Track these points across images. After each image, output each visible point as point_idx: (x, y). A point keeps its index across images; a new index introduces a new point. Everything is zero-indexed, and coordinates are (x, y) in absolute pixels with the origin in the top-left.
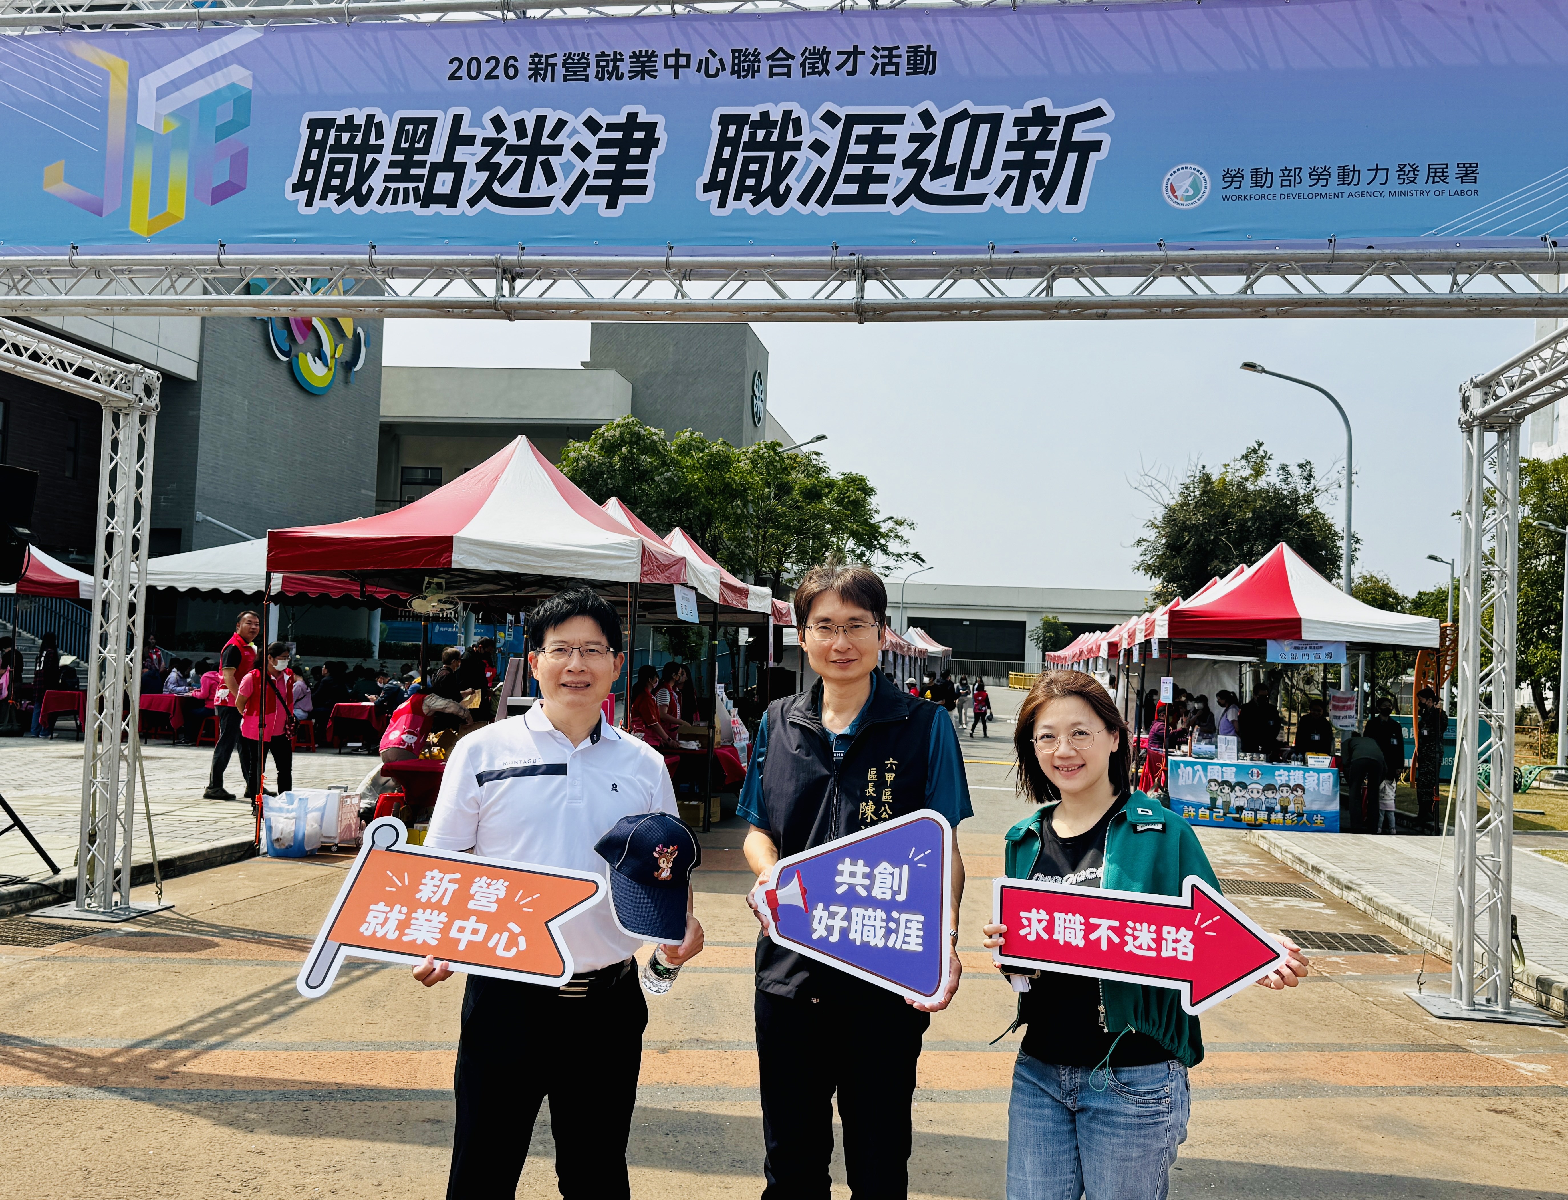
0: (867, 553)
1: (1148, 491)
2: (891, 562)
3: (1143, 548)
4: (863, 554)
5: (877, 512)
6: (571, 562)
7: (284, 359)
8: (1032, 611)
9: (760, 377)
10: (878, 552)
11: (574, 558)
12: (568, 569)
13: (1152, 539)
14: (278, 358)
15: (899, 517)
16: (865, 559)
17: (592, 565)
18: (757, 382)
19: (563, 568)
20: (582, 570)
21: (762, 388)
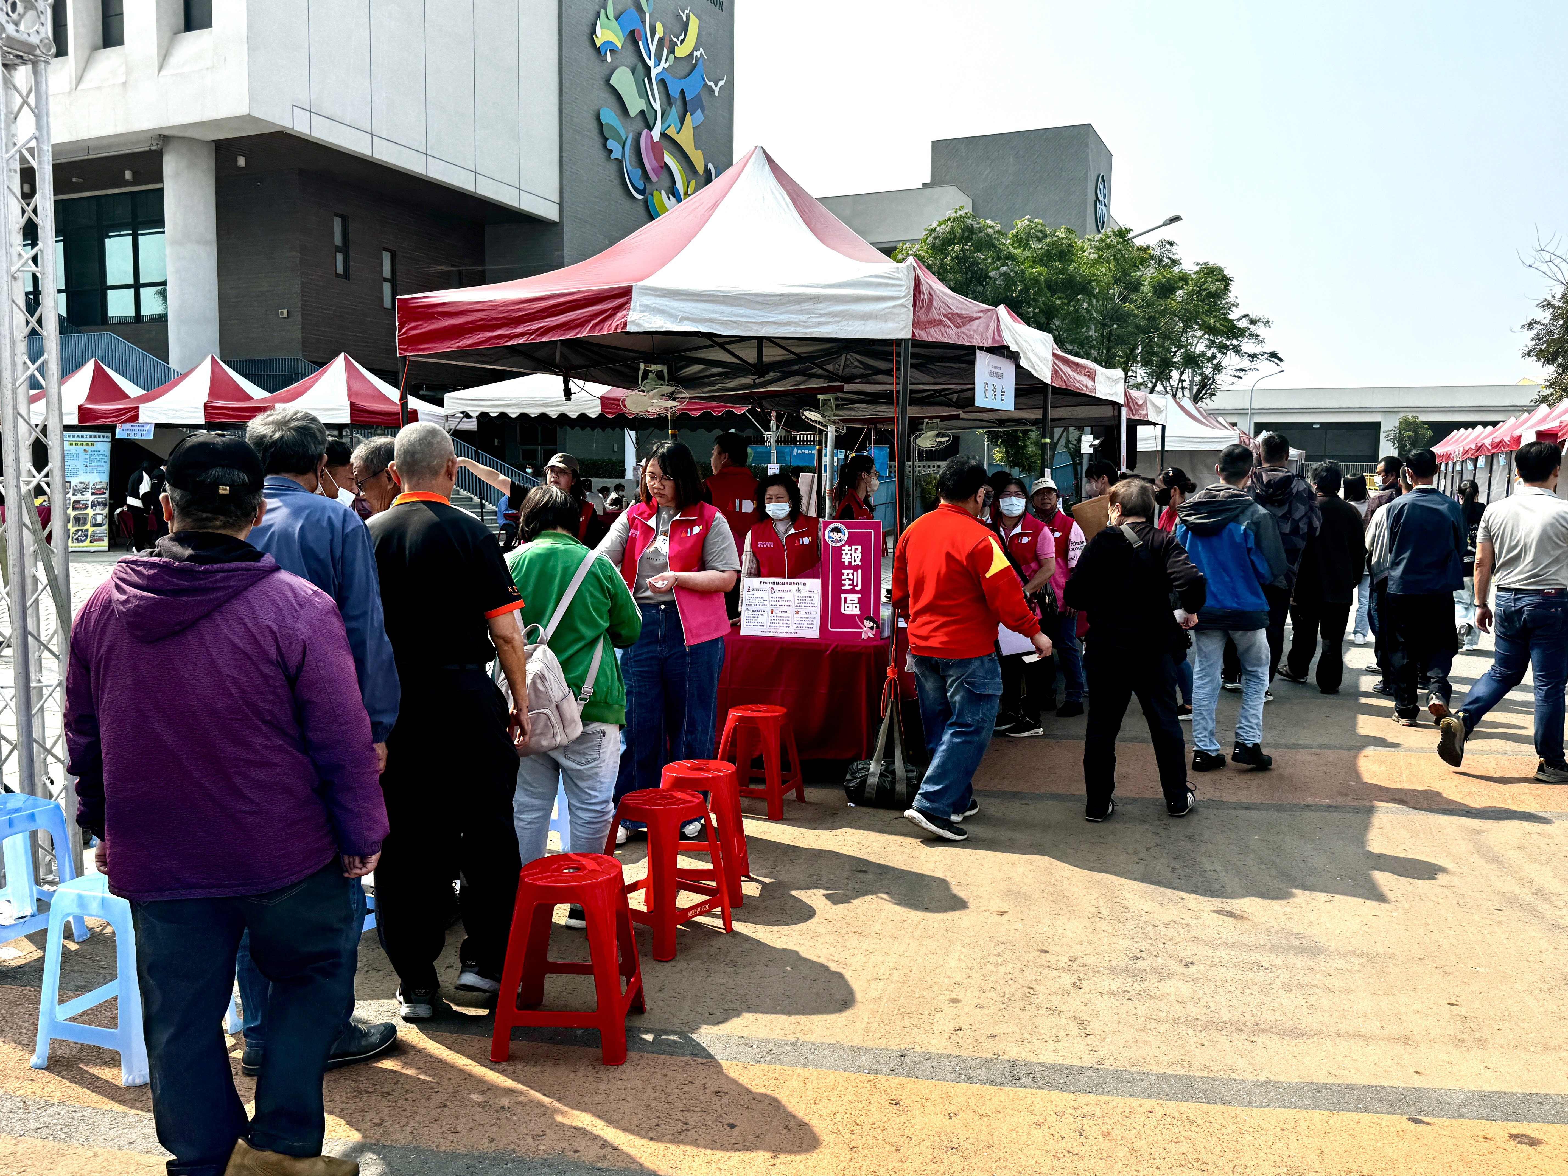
0: (1219, 355)
1: (1544, 267)
2: (1245, 363)
3: (1535, 331)
4: (1214, 357)
5: (1236, 305)
6: (802, 312)
7: (640, 197)
8: (1388, 411)
9: (1104, 181)
10: (1231, 353)
11: (807, 306)
12: (796, 324)
13: (1546, 321)
14: (634, 197)
15: (1253, 316)
16: (1215, 361)
17: (834, 315)
18: (1100, 186)
19: (788, 324)
20: (820, 324)
21: (1105, 191)
